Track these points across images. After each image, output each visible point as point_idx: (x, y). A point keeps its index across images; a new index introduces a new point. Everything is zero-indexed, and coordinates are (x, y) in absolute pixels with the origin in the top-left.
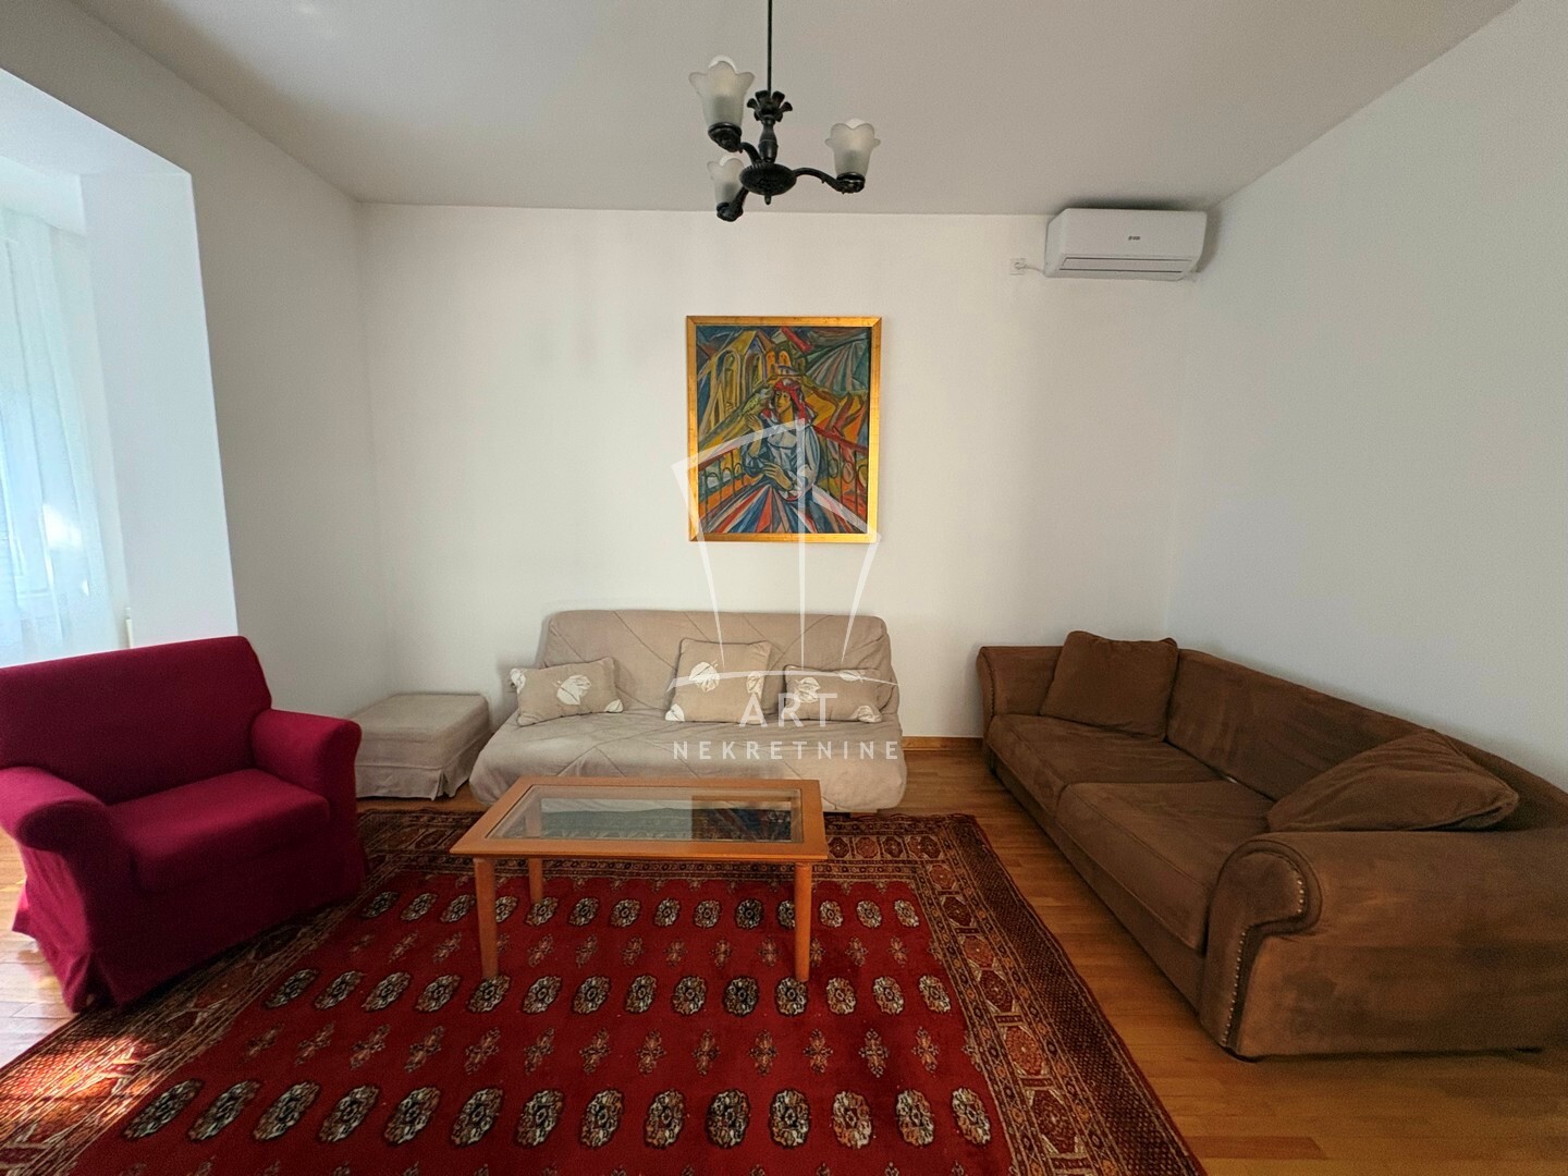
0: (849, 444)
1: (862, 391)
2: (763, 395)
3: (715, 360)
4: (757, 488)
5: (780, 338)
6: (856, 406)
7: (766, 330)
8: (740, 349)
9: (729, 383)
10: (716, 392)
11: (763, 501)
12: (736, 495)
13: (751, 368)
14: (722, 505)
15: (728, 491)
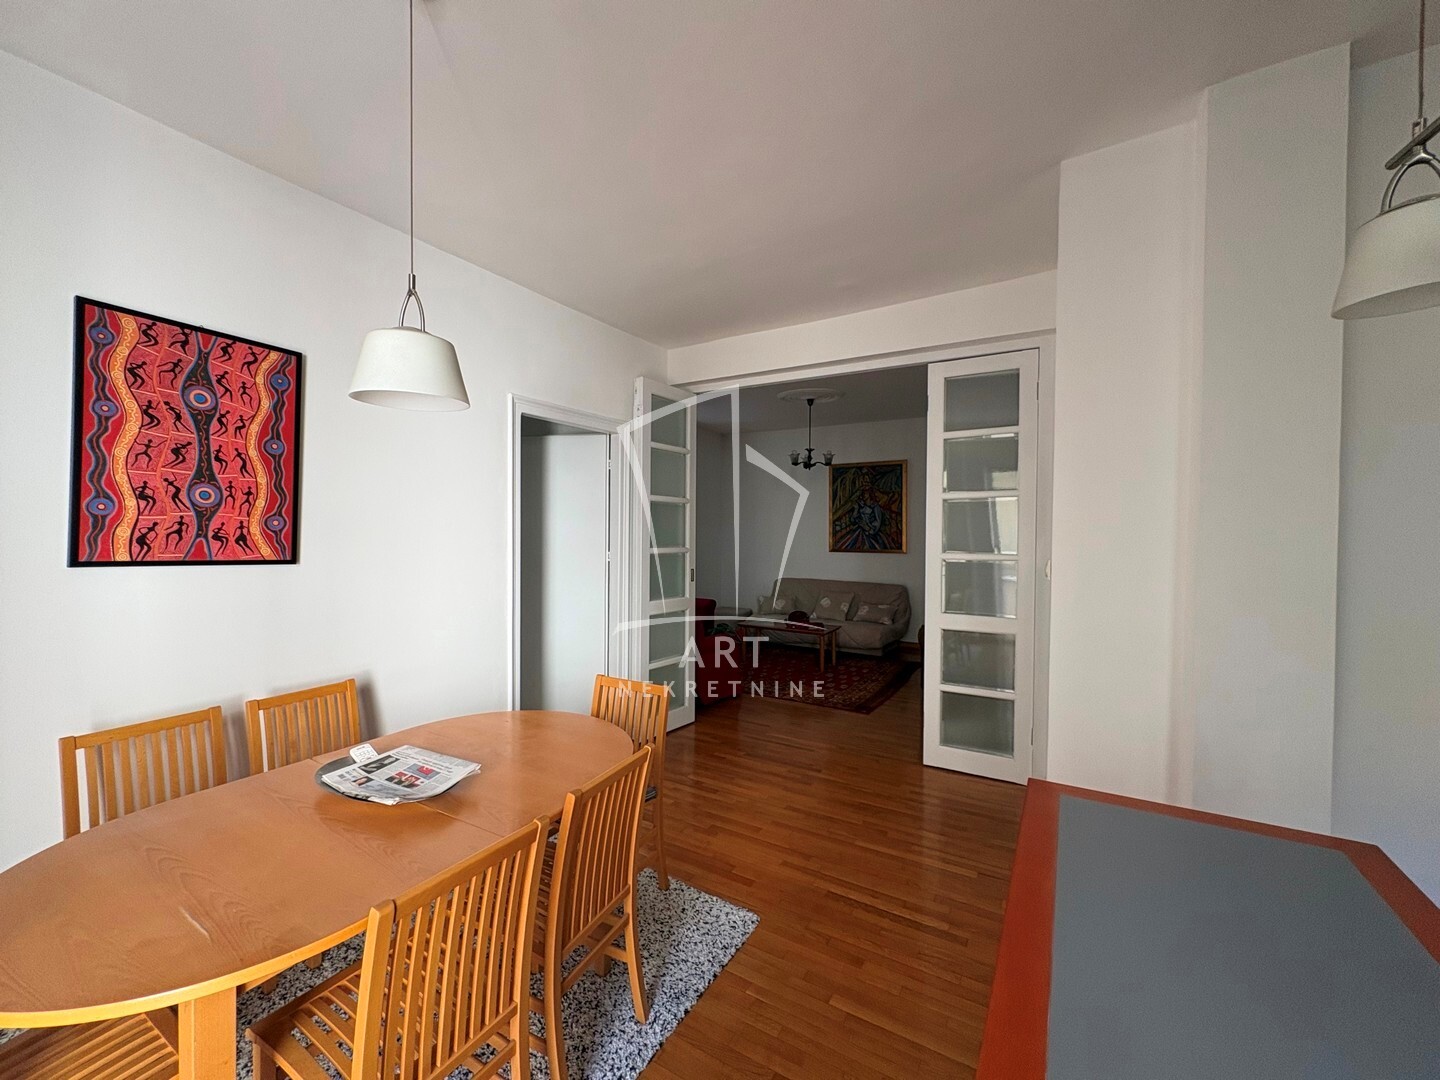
0: (894, 512)
1: (899, 490)
2: (858, 494)
3: (839, 480)
4: (855, 531)
5: (865, 471)
6: (896, 496)
7: (859, 467)
8: (850, 476)
9: (844, 489)
10: (840, 493)
11: (858, 536)
12: (848, 533)
13: (854, 483)
14: (842, 538)
15: (844, 532)
